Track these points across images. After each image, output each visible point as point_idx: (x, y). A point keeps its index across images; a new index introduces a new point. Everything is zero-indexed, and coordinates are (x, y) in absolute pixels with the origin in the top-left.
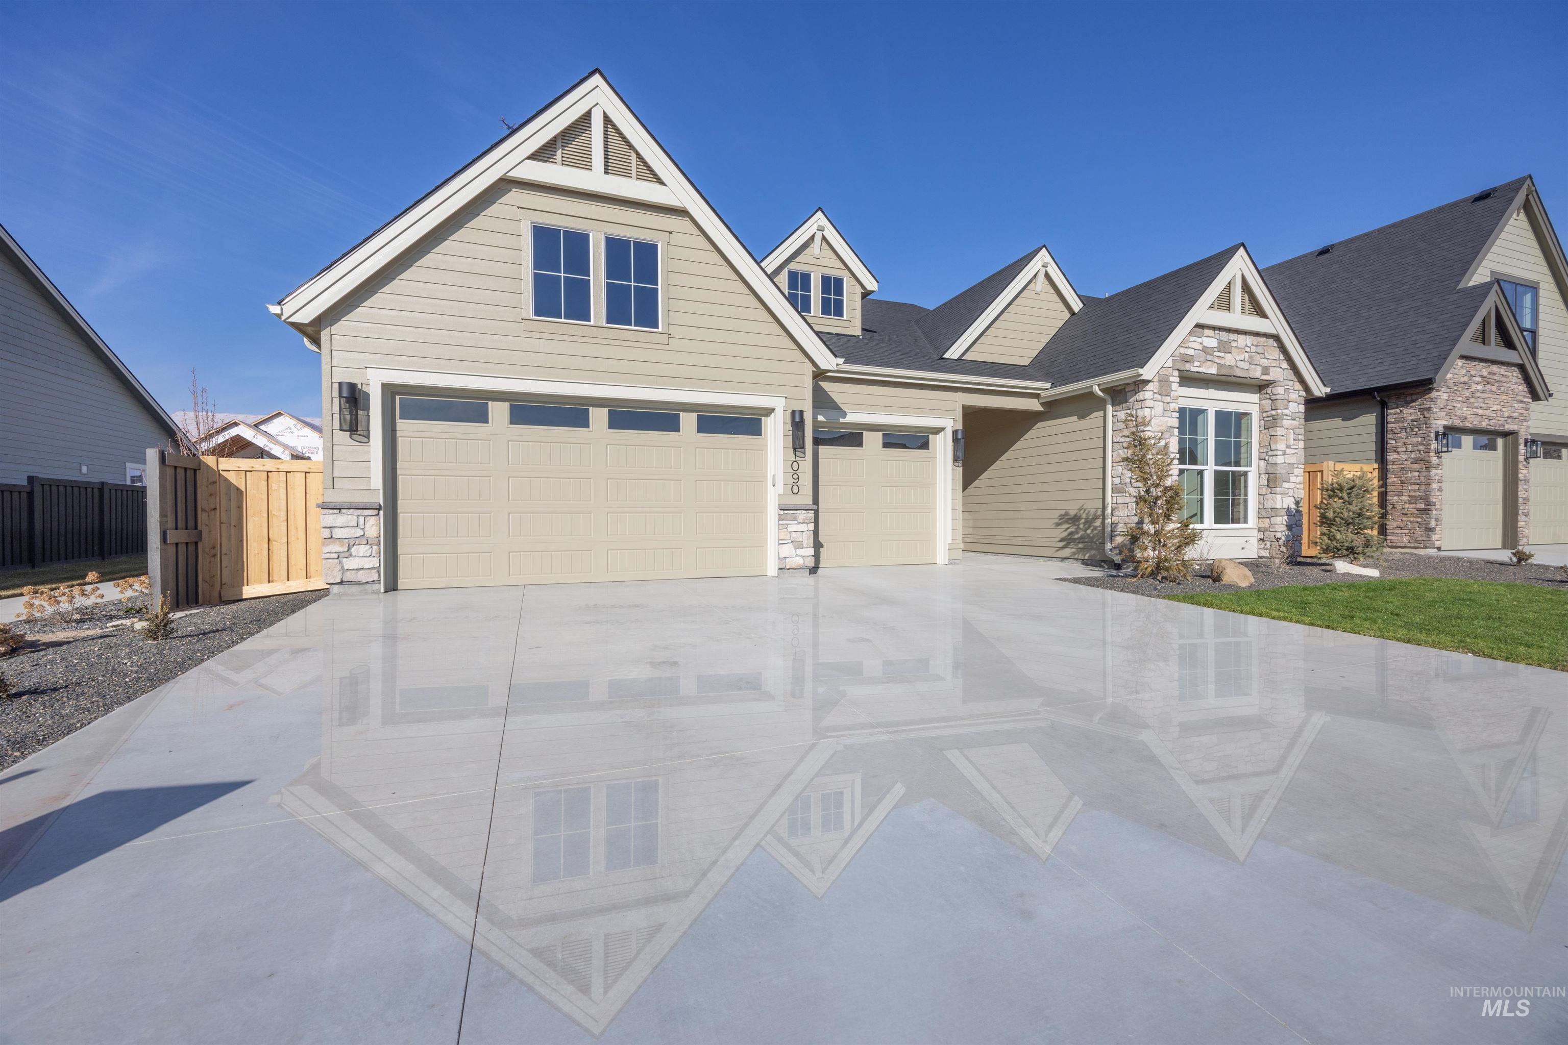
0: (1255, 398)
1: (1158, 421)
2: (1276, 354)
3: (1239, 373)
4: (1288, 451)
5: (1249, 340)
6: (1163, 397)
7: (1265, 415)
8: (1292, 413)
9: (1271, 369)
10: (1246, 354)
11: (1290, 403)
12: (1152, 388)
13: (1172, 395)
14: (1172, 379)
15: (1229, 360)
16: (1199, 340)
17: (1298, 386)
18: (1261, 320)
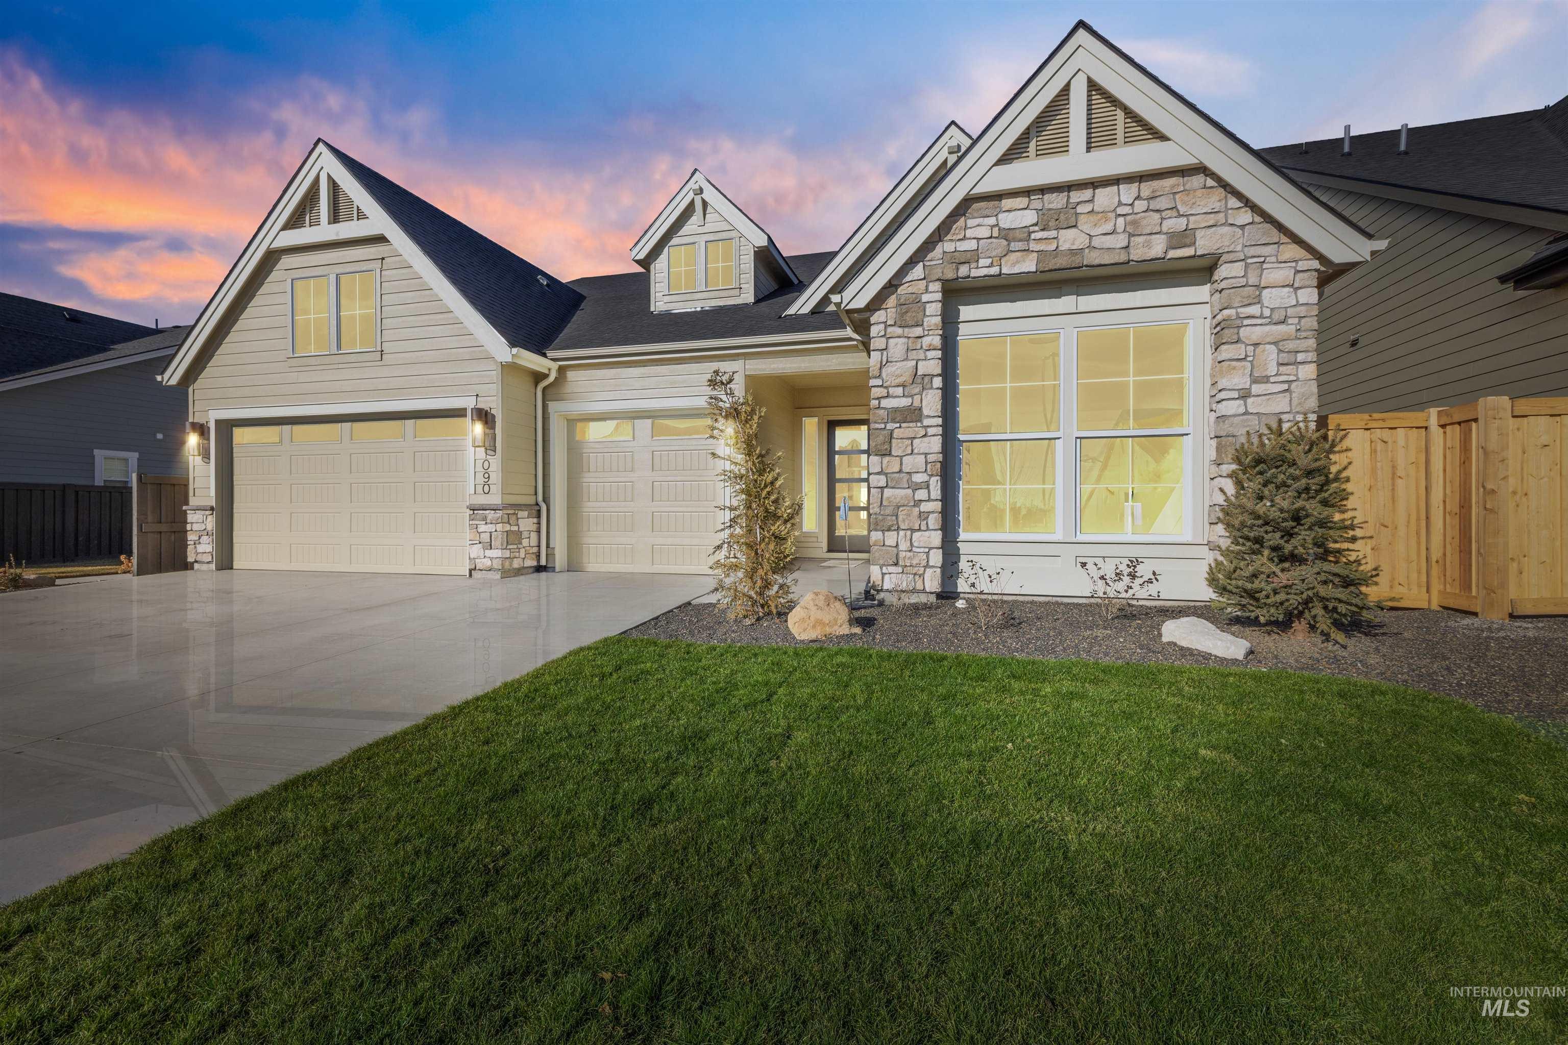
0: (1202, 292)
1: (894, 368)
2: (1215, 200)
3: (1093, 258)
4: (1256, 389)
5: (1127, 192)
6: (906, 330)
7: (1215, 321)
8: (1272, 310)
9: (1199, 234)
10: (1121, 221)
11: (1265, 292)
12: (883, 319)
13: (925, 324)
14: (925, 298)
15: (1069, 239)
16: (992, 221)
17: (1291, 251)
18: (1157, 145)
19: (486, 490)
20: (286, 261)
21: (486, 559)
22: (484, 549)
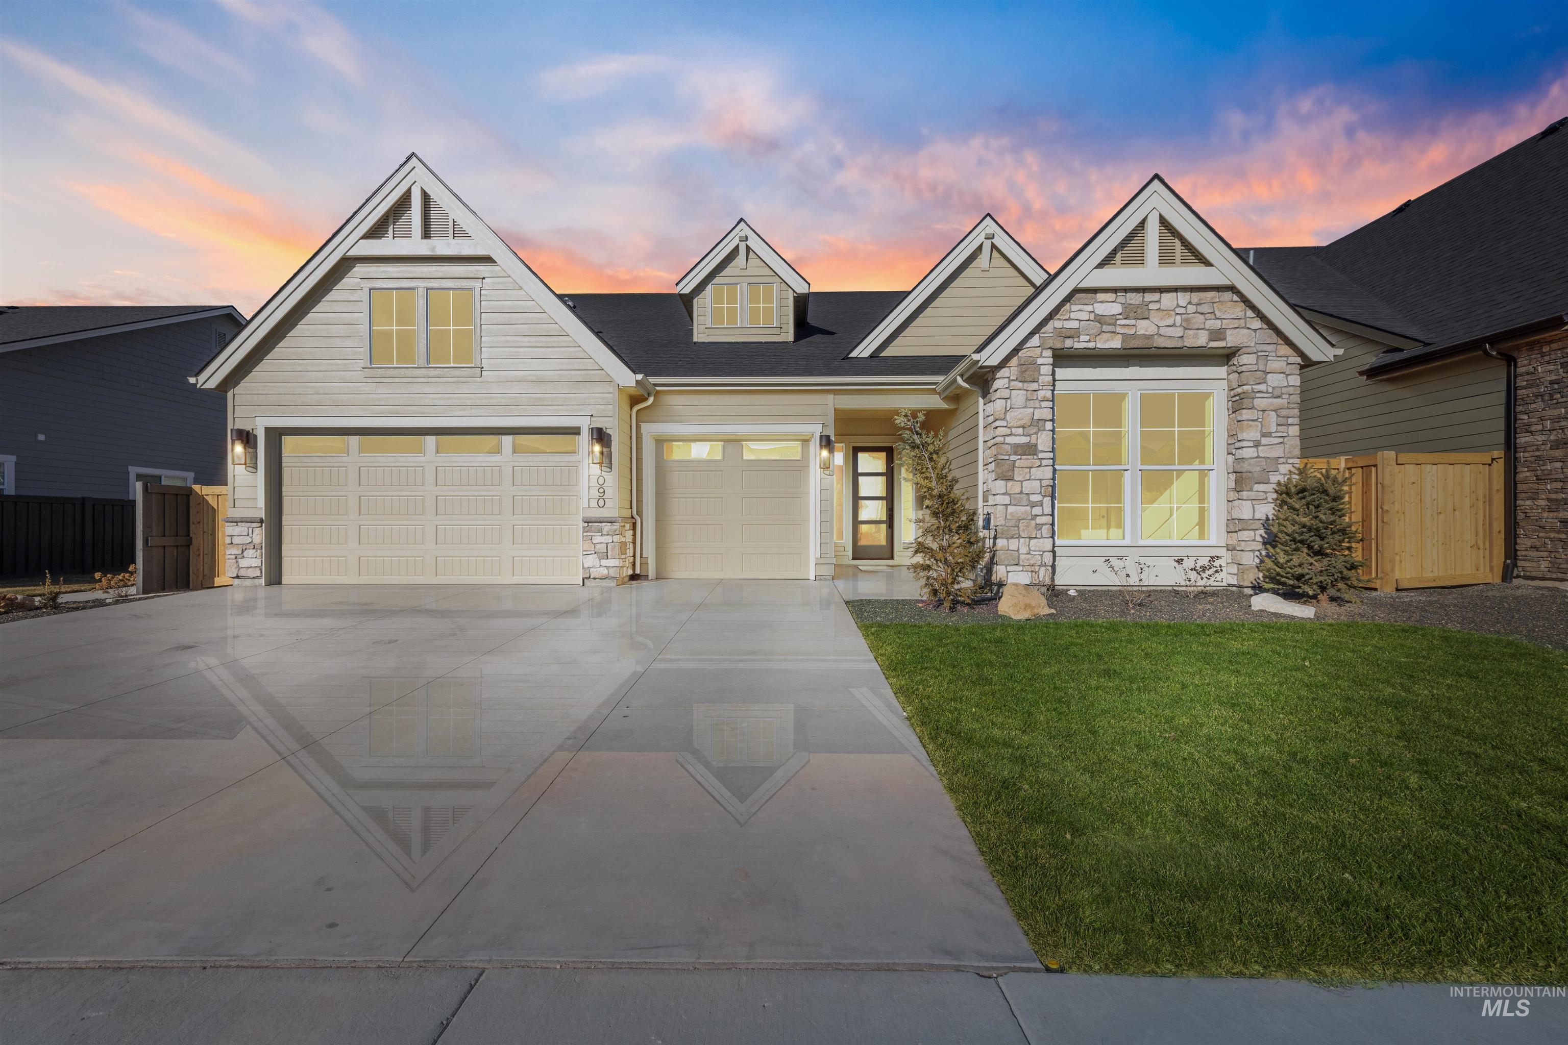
0: (1221, 371)
1: (1016, 414)
2: (1239, 310)
3: (1161, 342)
4: (1264, 441)
5: (1183, 298)
6: (1026, 384)
7: (1232, 393)
8: (1273, 388)
9: (1228, 332)
10: (1178, 317)
11: (1269, 375)
12: (1007, 375)
13: (1040, 381)
14: (1040, 361)
15: (1144, 327)
16: (1090, 308)
17: (1285, 350)
18: (1202, 269)
19: (601, 503)
20: (360, 270)
21: (602, 569)
22: (600, 559)
